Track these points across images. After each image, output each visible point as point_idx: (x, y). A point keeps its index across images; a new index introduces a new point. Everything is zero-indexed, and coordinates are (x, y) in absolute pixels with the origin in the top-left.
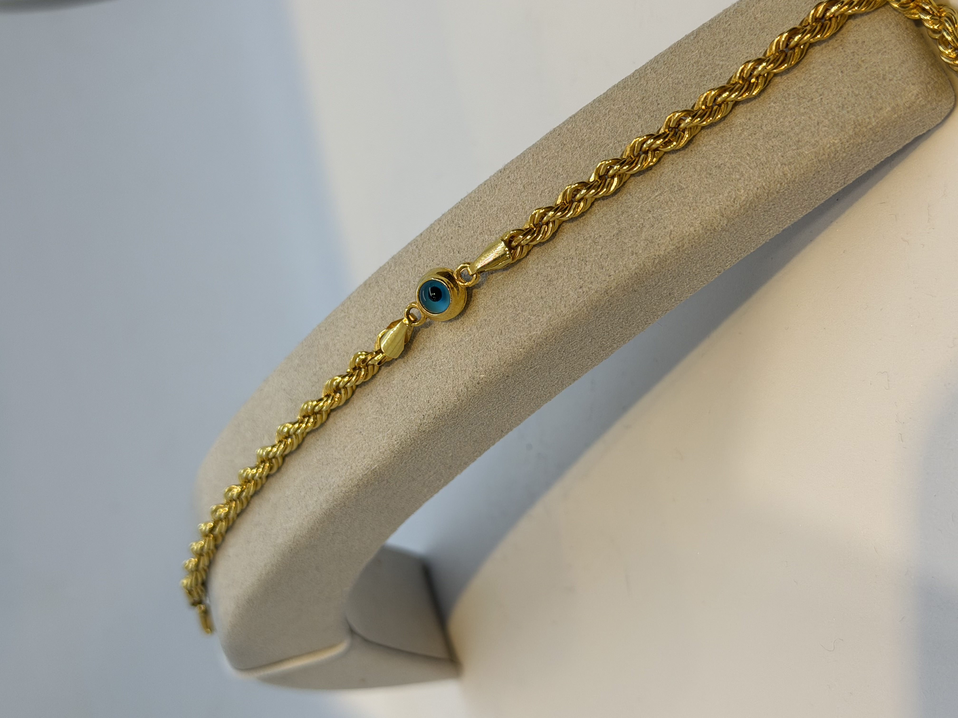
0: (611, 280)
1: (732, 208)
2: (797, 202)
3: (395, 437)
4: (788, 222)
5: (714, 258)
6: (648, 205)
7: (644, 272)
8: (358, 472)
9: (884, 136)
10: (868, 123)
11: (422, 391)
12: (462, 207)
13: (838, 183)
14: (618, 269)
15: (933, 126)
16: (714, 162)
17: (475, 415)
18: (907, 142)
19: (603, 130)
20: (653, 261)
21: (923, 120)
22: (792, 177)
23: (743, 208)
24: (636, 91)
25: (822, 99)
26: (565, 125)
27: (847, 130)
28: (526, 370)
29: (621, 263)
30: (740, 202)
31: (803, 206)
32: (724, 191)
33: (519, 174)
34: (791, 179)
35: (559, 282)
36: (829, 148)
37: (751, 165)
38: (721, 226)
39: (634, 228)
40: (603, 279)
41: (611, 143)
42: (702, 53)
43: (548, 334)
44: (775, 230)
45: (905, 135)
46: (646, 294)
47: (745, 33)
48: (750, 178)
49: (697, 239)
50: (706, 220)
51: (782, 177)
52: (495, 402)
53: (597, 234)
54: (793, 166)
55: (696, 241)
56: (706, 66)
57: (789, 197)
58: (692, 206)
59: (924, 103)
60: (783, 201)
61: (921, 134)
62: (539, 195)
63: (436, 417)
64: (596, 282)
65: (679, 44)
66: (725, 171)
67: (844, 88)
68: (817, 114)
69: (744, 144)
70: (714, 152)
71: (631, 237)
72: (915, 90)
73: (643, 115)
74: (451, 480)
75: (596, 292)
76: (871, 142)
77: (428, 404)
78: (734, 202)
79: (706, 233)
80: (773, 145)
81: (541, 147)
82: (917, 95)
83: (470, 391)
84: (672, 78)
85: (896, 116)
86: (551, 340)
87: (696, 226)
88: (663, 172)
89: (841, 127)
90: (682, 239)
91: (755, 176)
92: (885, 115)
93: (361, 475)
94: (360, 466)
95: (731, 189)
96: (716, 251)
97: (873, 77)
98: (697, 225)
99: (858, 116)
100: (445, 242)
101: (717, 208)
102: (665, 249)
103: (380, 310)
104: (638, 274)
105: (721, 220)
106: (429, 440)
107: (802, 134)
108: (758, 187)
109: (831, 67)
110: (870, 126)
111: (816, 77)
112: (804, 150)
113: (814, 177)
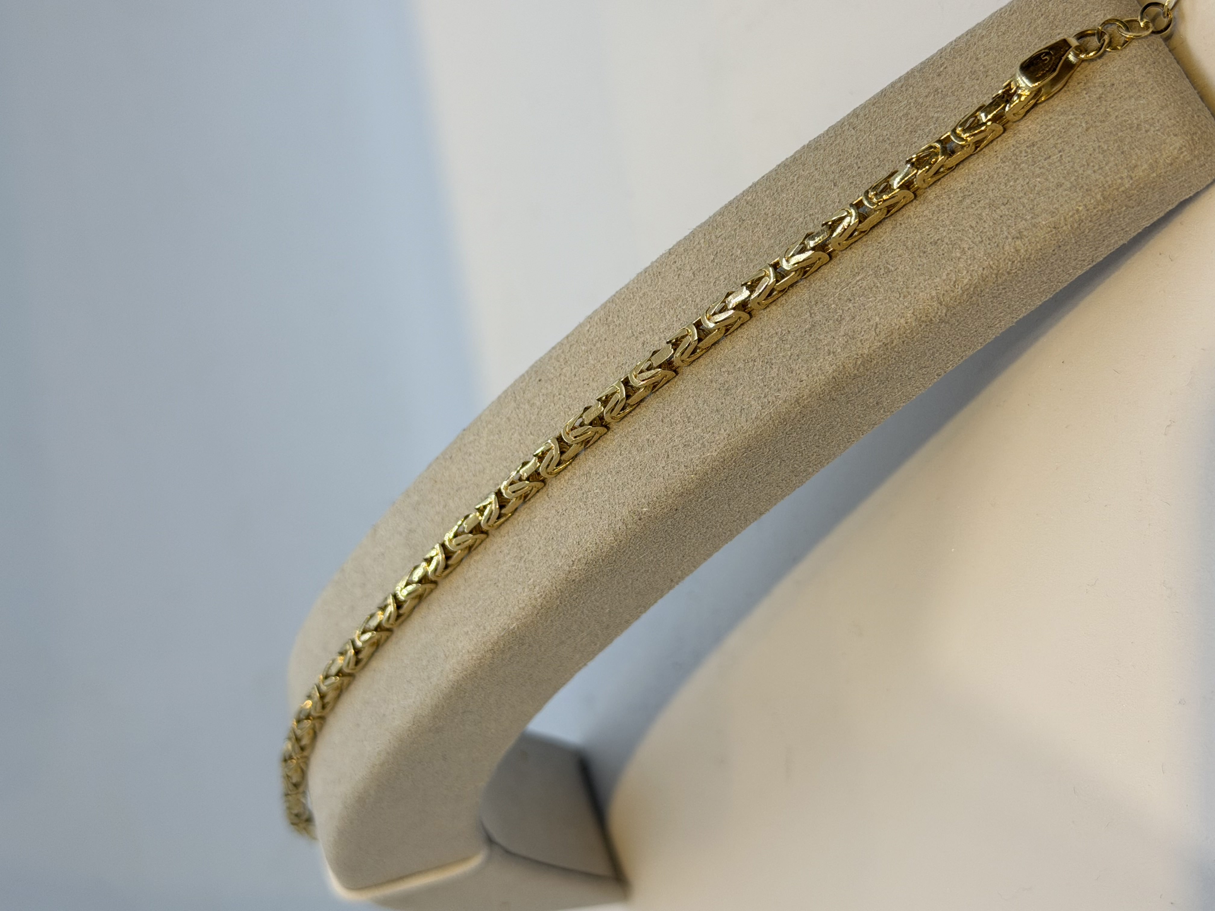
0: (803, 386)
1: (952, 294)
2: (1034, 285)
3: (537, 588)
4: (1023, 309)
5: (932, 357)
6: (848, 293)
7: (843, 375)
8: (492, 633)
9: (1141, 201)
10: (1120, 184)
11: (571, 530)
12: (617, 301)
13: (1084, 260)
14: (812, 373)
15: (1202, 188)
16: (929, 237)
17: (637, 560)
18: (1170, 208)
19: (790, 201)
20: (854, 361)
21: (1189, 180)
22: (1027, 254)
23: (966, 293)
24: (830, 152)
25: (1061, 156)
26: (744, 196)
27: (1093, 194)
28: (700, 500)
29: (815, 365)
30: (963, 286)
31: (1041, 290)
32: (942, 273)
33: (687, 258)
34: (1025, 256)
35: (738, 391)
36: (1071, 216)
37: (975, 240)
38: (939, 316)
39: (831, 322)
40: (793, 385)
41: (800, 217)
42: (912, 104)
43: (726, 455)
44: (1007, 322)
45: (1167, 199)
46: (847, 403)
47: (965, 78)
48: (974, 255)
49: (909, 333)
50: (920, 309)
51: (1013, 254)
52: (662, 543)
53: (785, 330)
54: (1027, 239)
55: (908, 335)
56: (917, 120)
57: (1023, 279)
58: (902, 293)
59: (1189, 159)
60: (1016, 285)
61: (1187, 197)
62: (712, 284)
63: (588, 562)
64: (785, 390)
65: (883, 93)
66: (942, 248)
67: (1088, 142)
68: (1055, 175)
69: (966, 214)
70: (928, 224)
71: (827, 332)
72: (1179, 142)
73: (840, 182)
74: (608, 644)
75: (785, 402)
76: (1124, 208)
77: (579, 546)
78: (955, 286)
79: (921, 326)
80: (1001, 214)
81: (715, 225)
82: (1181, 148)
83: (630, 529)
84: (875, 135)
85: (1155, 175)
86: (730, 463)
87: (907, 316)
88: (866, 252)
89: (1087, 190)
90: (890, 333)
91: (980, 253)
92: (1141, 174)
93: (496, 637)
94: (495, 626)
95: (951, 270)
96: (933, 348)
97: (1125, 128)
98: (909, 315)
99: (1106, 175)
100: (598, 345)
101: (933, 295)
102: (870, 347)
103: (517, 432)
104: (836, 379)
105: (938, 309)
106: (580, 592)
107: (1038, 199)
108: (984, 267)
109: (1073, 117)
110: (1123, 188)
111: (1054, 130)
112: (1040, 220)
113: (1054, 253)
